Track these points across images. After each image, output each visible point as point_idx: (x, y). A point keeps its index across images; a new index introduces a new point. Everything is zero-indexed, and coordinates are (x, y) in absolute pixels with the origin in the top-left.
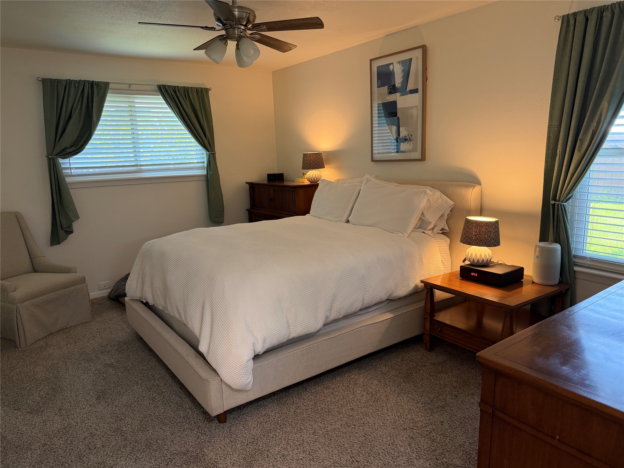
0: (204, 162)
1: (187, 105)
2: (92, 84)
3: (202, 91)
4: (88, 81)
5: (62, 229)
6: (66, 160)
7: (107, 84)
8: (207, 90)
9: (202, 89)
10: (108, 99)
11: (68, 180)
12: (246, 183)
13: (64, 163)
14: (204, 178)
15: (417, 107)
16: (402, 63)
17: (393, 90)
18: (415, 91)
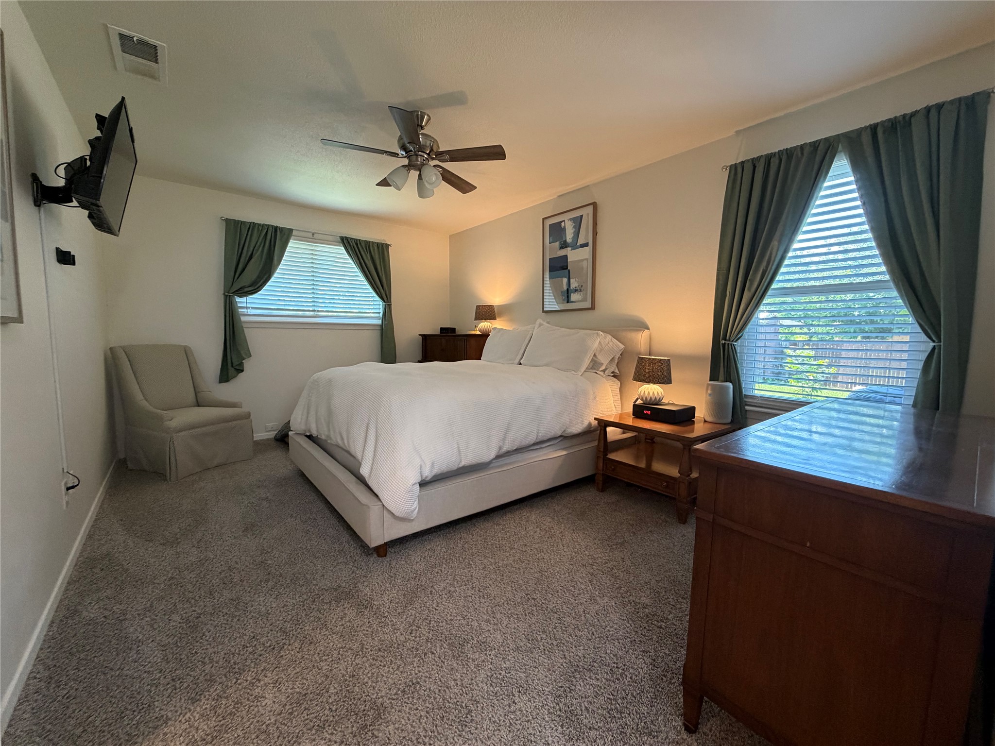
0: (379, 313)
1: (367, 258)
2: (276, 229)
3: (382, 246)
4: (272, 226)
5: (232, 366)
6: (244, 299)
7: (291, 230)
8: (388, 246)
9: (382, 244)
10: (290, 244)
11: (243, 319)
12: (419, 335)
13: (241, 301)
14: (379, 328)
15: (587, 259)
16: (573, 220)
17: (564, 246)
18: (586, 245)
